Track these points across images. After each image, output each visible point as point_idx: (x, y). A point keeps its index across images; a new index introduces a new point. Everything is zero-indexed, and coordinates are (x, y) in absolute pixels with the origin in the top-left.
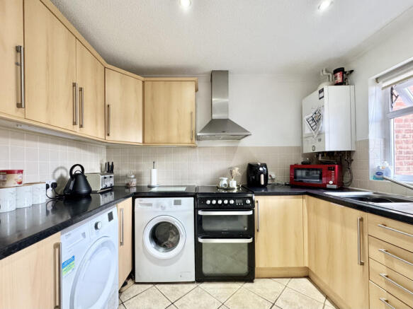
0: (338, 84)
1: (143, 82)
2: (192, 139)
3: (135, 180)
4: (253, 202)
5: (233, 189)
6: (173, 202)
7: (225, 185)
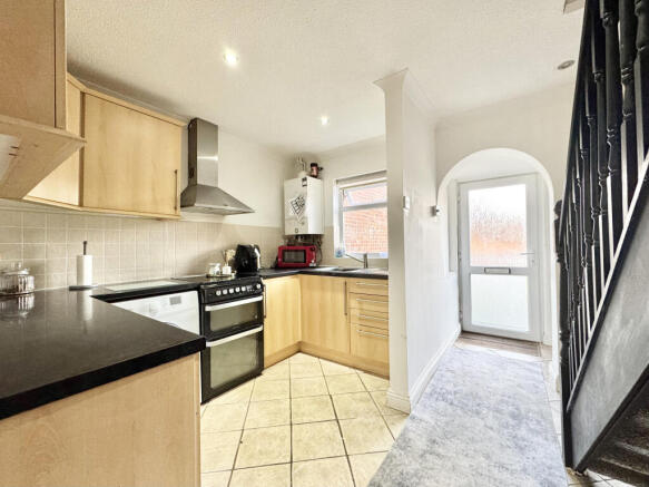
0: (313, 176)
1: (83, 94)
2: (176, 208)
3: (31, 278)
4: (262, 286)
5: (227, 276)
6: (169, 302)
7: (218, 273)
